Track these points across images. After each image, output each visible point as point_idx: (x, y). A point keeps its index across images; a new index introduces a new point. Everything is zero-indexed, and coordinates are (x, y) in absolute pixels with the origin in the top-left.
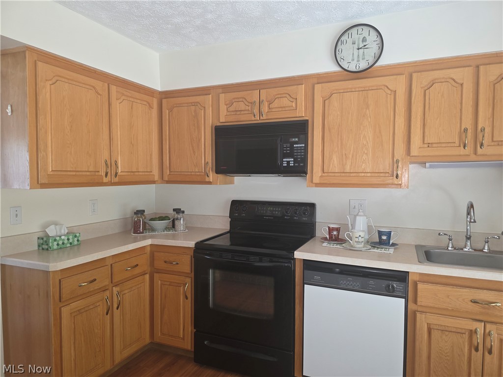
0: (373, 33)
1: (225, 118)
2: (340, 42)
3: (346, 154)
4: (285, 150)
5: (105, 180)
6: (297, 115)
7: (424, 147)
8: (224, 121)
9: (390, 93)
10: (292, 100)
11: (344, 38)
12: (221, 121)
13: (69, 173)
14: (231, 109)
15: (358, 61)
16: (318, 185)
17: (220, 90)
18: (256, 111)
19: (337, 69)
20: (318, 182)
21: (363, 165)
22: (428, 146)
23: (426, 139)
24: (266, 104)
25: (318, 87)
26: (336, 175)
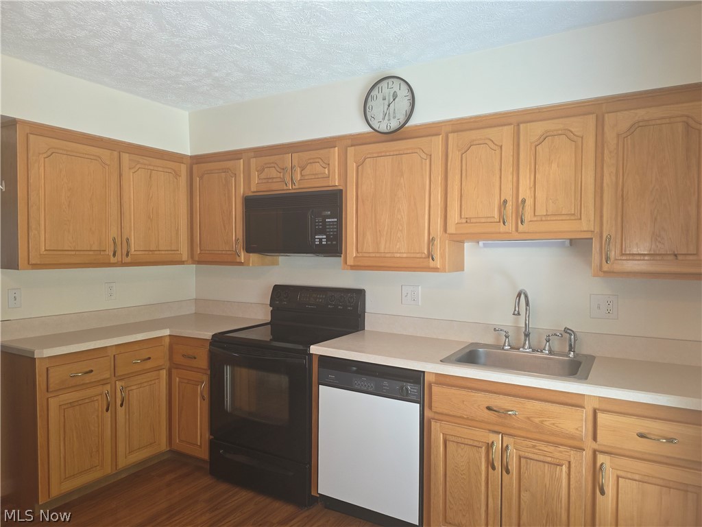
0: (404, 86)
1: (256, 186)
2: (370, 98)
3: (380, 231)
4: (317, 225)
5: (113, 260)
6: (330, 184)
7: (462, 223)
8: (255, 190)
9: (425, 158)
10: (324, 165)
11: (374, 93)
12: (252, 190)
13: (67, 253)
14: (263, 176)
15: (389, 120)
16: (353, 267)
17: (252, 154)
18: (288, 179)
19: (367, 129)
20: (352, 264)
21: (398, 244)
22: (467, 222)
23: (463, 213)
24: (299, 170)
25: (351, 150)
26: (371, 255)
